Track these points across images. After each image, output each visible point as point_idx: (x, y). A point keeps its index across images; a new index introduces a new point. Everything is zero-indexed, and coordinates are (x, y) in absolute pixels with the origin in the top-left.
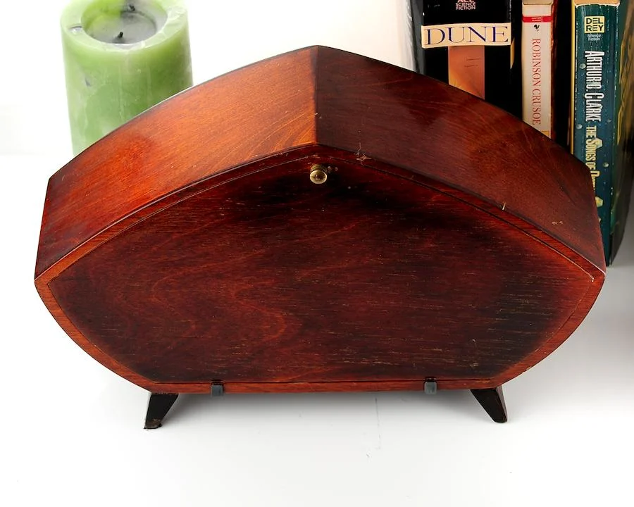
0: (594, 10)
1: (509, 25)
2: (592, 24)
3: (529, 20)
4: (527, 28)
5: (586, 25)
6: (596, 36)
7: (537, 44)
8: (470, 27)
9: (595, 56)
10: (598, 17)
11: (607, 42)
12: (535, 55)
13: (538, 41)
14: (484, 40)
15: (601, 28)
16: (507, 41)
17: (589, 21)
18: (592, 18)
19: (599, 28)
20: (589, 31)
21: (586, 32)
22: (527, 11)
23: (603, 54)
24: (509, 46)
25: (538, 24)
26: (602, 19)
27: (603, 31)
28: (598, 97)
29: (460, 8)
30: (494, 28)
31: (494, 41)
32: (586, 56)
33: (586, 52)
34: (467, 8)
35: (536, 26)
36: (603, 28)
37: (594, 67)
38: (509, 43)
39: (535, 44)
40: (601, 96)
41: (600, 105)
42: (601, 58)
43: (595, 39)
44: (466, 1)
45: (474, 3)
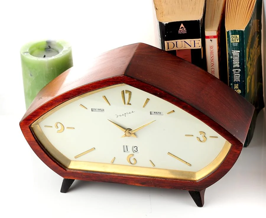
0: (235, 32)
1: (200, 39)
2: (234, 39)
3: (208, 37)
4: (207, 41)
5: (231, 39)
6: (236, 44)
8: (185, 41)
9: (236, 53)
10: (236, 35)
11: (241, 46)
12: (211, 53)
13: (212, 47)
14: (191, 46)
15: (238, 40)
16: (200, 46)
17: (233, 37)
18: (234, 36)
19: (237, 40)
20: (233, 42)
21: (232, 42)
22: (207, 33)
23: (239, 51)
24: (201, 49)
25: (211, 39)
26: (238, 36)
27: (239, 41)
28: (238, 71)
29: (180, 33)
30: (194, 41)
31: (195, 47)
32: (232, 53)
33: (232, 51)
34: (183, 33)
35: (211, 40)
36: (239, 40)
37: (236, 57)
38: (201, 48)
39: (211, 48)
40: (239, 70)
41: (239, 74)
42: (238, 53)
43: (235, 45)
44: (182, 29)
45: (186, 31)
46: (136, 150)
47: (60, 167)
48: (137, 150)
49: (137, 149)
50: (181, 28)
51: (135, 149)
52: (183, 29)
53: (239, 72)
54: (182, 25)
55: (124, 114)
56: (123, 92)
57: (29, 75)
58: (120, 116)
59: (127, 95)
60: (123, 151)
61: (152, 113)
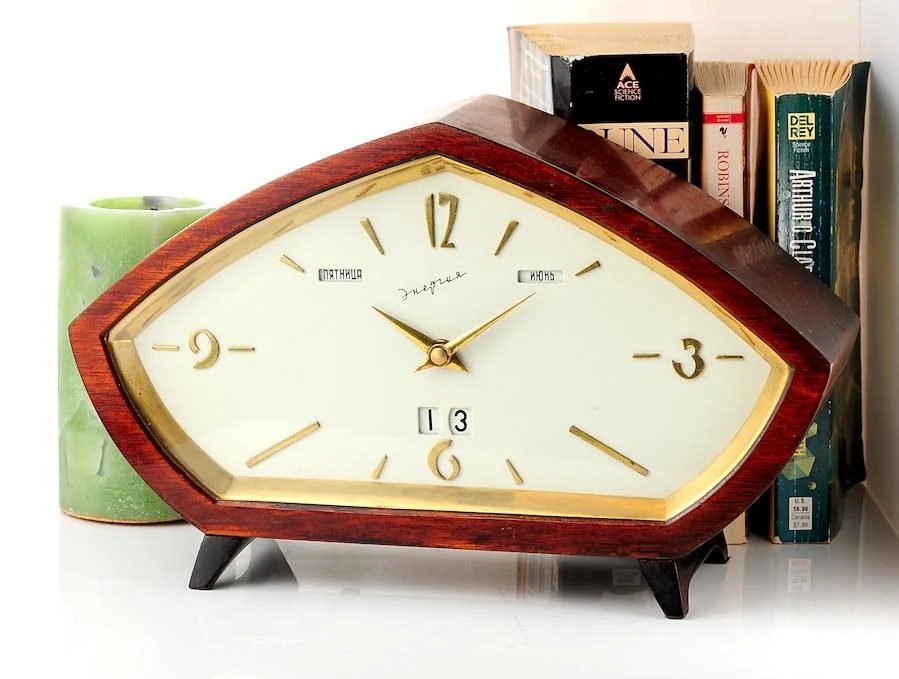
0: (803, 103)
1: (685, 125)
2: (798, 126)
3: (713, 119)
4: (710, 131)
5: (790, 126)
6: (804, 144)
7: (723, 159)
8: (633, 130)
9: (804, 177)
10: (806, 114)
11: (819, 156)
12: (721, 177)
13: (726, 155)
14: (653, 149)
15: (810, 131)
16: (683, 151)
17: (794, 120)
18: (797, 115)
19: (807, 133)
20: (794, 138)
21: (790, 138)
22: (711, 106)
23: (813, 174)
24: (686, 160)
25: (724, 126)
26: (812, 117)
27: (813, 137)
28: (809, 247)
29: (620, 98)
30: (666, 130)
31: (666, 151)
32: (791, 178)
33: (791, 171)
34: (630, 98)
35: (722, 129)
36: (813, 132)
37: (802, 200)
38: (686, 155)
39: (721, 159)
40: (812, 244)
41: (810, 260)
42: (811, 181)
43: (802, 150)
44: (628, 87)
45: (639, 91)
46: (461, 426)
47: (194, 491)
48: (465, 424)
49: (463, 421)
50: (624, 82)
51: (457, 421)
52: (629, 85)
53: (811, 252)
54: (628, 71)
55: (428, 285)
56: (430, 202)
57: (90, 272)
58: (415, 292)
59: (442, 213)
60: (418, 431)
61: (523, 277)
